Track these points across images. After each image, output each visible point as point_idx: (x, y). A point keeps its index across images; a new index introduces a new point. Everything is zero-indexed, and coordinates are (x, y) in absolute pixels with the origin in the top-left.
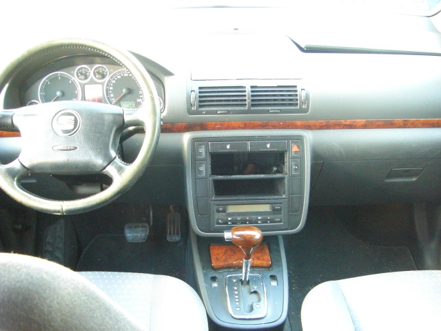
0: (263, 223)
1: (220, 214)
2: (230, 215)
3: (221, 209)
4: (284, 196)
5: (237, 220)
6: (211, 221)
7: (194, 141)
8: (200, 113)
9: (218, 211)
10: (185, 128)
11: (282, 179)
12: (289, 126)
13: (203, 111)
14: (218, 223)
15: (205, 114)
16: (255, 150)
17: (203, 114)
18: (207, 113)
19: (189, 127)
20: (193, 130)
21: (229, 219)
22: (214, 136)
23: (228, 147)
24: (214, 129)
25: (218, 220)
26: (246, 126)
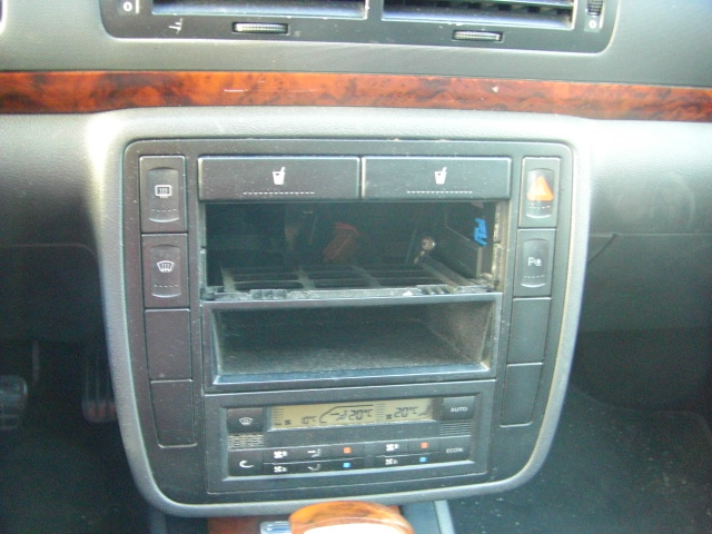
0: (402, 462)
1: (243, 438)
2: (280, 440)
3: (246, 422)
4: (484, 368)
5: (309, 458)
6: (209, 464)
7: (136, 150)
8: (162, 28)
9: (237, 429)
10: (93, 95)
11: (484, 305)
12: (522, 100)
13: (173, 20)
14: (236, 471)
15: (183, 35)
16: (388, 192)
17: (173, 34)
18: (193, 28)
19: (115, 92)
20: (131, 105)
21: (278, 455)
22: (222, 131)
23: (279, 178)
24: (220, 100)
25: (235, 458)
26: (353, 95)
